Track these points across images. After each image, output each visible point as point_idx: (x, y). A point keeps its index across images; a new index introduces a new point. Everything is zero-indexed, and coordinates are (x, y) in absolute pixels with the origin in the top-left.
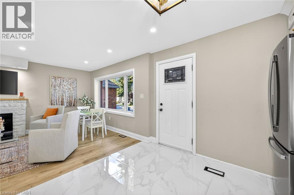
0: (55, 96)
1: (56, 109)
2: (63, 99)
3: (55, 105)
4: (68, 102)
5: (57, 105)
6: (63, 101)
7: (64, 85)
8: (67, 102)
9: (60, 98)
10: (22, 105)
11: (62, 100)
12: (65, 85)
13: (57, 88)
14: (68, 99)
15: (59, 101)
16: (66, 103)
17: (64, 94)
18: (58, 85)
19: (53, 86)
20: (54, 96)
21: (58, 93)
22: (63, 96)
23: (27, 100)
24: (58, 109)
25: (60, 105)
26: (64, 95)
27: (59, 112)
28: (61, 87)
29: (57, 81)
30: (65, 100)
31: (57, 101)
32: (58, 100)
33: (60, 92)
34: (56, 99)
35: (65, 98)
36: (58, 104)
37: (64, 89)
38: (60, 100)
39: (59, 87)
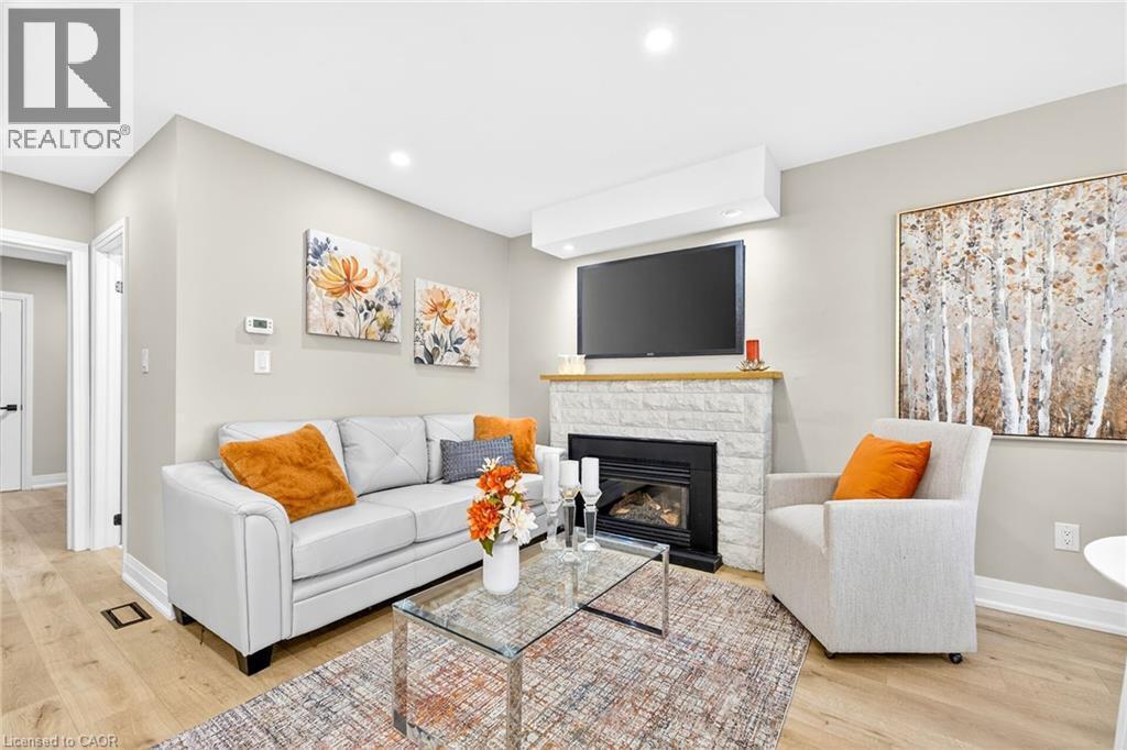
0: (933, 348)
1: (912, 450)
2: (991, 377)
3: (926, 417)
4: (1042, 395)
5: (943, 418)
6: (999, 393)
7: (1000, 261)
8: (1034, 401)
9: (970, 368)
10: (750, 407)
11: (984, 379)
12: (1010, 261)
13: (945, 289)
14: (1048, 370)
15: (959, 392)
16: (1025, 403)
17: (1004, 335)
18: (955, 271)
19: (914, 279)
20: (921, 353)
21: (953, 326)
22: (997, 348)
23: (777, 379)
24: (929, 445)
25: (970, 418)
26: (1005, 343)
27: (937, 477)
28: (980, 279)
29: (947, 240)
30: (1009, 377)
31: (941, 388)
32: (955, 378)
33: (969, 320)
34: (932, 375)
35: (1009, 368)
36: (950, 409)
37: (1002, 294)
38: (971, 382)
39: (958, 281)
